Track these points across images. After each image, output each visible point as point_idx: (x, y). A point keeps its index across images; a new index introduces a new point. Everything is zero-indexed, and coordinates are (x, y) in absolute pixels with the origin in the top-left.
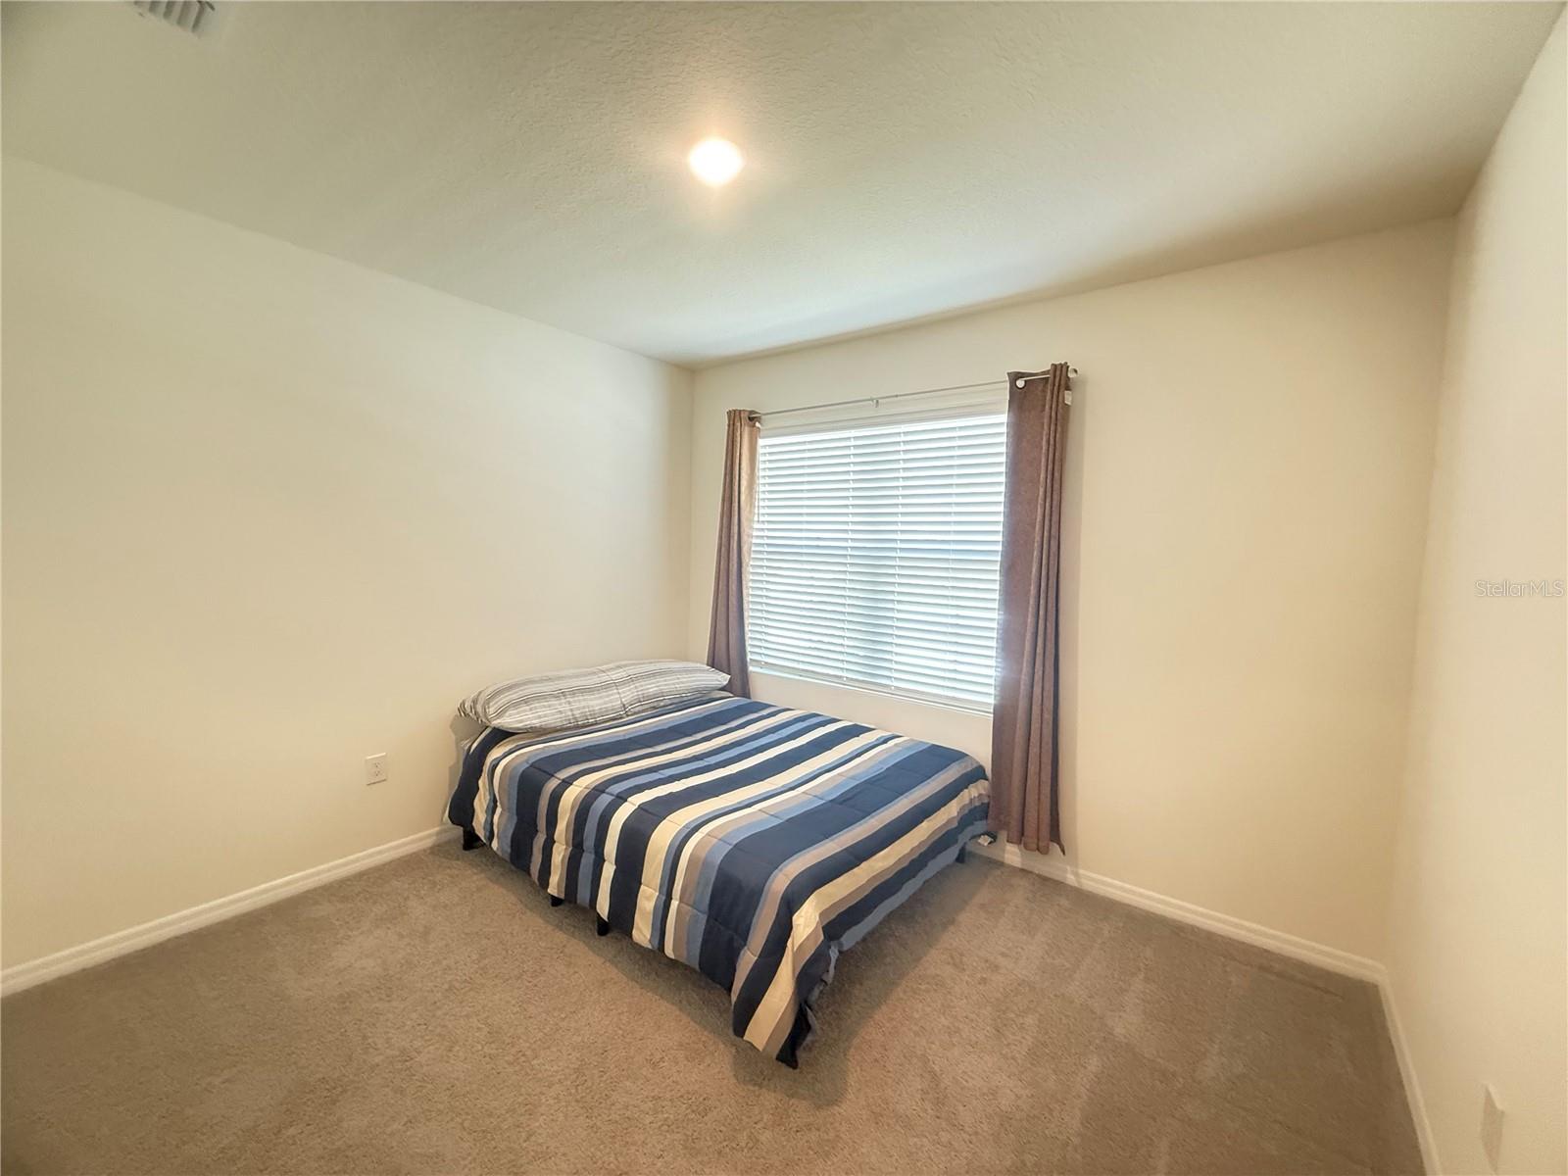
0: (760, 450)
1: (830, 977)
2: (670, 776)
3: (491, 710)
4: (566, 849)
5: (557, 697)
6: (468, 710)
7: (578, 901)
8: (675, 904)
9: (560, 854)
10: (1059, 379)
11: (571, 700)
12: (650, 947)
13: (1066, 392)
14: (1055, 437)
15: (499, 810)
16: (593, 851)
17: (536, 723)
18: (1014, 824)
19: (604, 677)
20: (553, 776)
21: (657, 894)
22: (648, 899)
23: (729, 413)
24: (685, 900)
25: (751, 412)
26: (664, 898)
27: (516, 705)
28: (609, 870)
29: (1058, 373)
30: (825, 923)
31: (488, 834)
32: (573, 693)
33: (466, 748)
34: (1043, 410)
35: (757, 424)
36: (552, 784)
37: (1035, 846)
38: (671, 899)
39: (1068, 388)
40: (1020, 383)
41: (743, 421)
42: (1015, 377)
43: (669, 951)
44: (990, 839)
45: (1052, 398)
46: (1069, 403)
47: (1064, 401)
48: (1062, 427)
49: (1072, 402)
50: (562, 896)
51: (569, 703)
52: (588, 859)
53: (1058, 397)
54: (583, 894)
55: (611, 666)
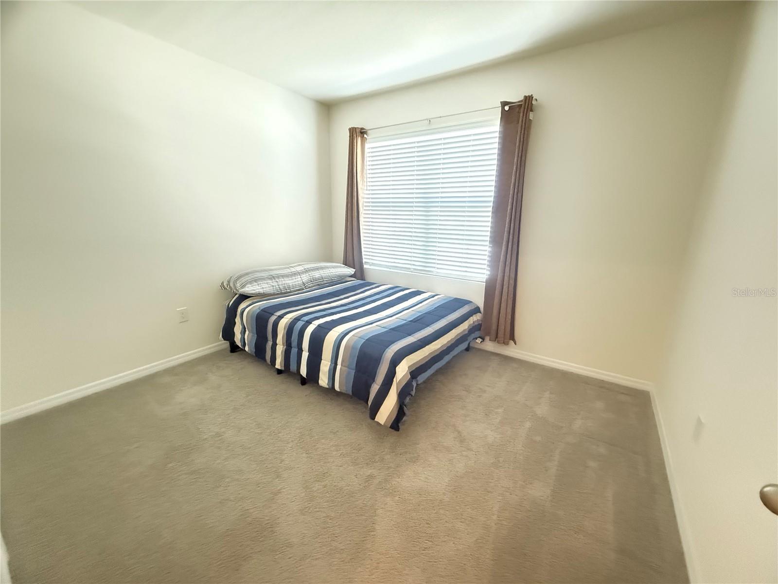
0: (367, 150)
1: (413, 393)
2: (331, 313)
3: (238, 285)
4: (283, 347)
5: (270, 279)
6: (226, 286)
7: (291, 370)
8: (339, 367)
9: (280, 349)
10: (528, 104)
11: (278, 280)
12: (328, 387)
13: (531, 112)
14: (524, 137)
15: (247, 332)
16: (297, 347)
17: (261, 291)
18: (493, 332)
19: (293, 270)
20: (273, 314)
21: (330, 363)
22: (326, 366)
23: (350, 129)
24: (344, 364)
25: (362, 129)
26: (333, 365)
27: (251, 282)
28: (305, 355)
29: (527, 101)
30: (410, 371)
31: (243, 344)
32: (278, 277)
33: (227, 305)
34: (518, 123)
35: (365, 136)
36: (273, 319)
37: (503, 342)
38: (337, 365)
39: (532, 111)
40: (507, 108)
41: (358, 134)
42: (504, 104)
43: (337, 388)
44: (481, 340)
45: (523, 115)
46: (531, 119)
47: (529, 117)
48: (528, 131)
49: (533, 118)
50: (283, 369)
51: (277, 282)
52: (294, 351)
53: (526, 115)
54: (293, 367)
55: (295, 265)
